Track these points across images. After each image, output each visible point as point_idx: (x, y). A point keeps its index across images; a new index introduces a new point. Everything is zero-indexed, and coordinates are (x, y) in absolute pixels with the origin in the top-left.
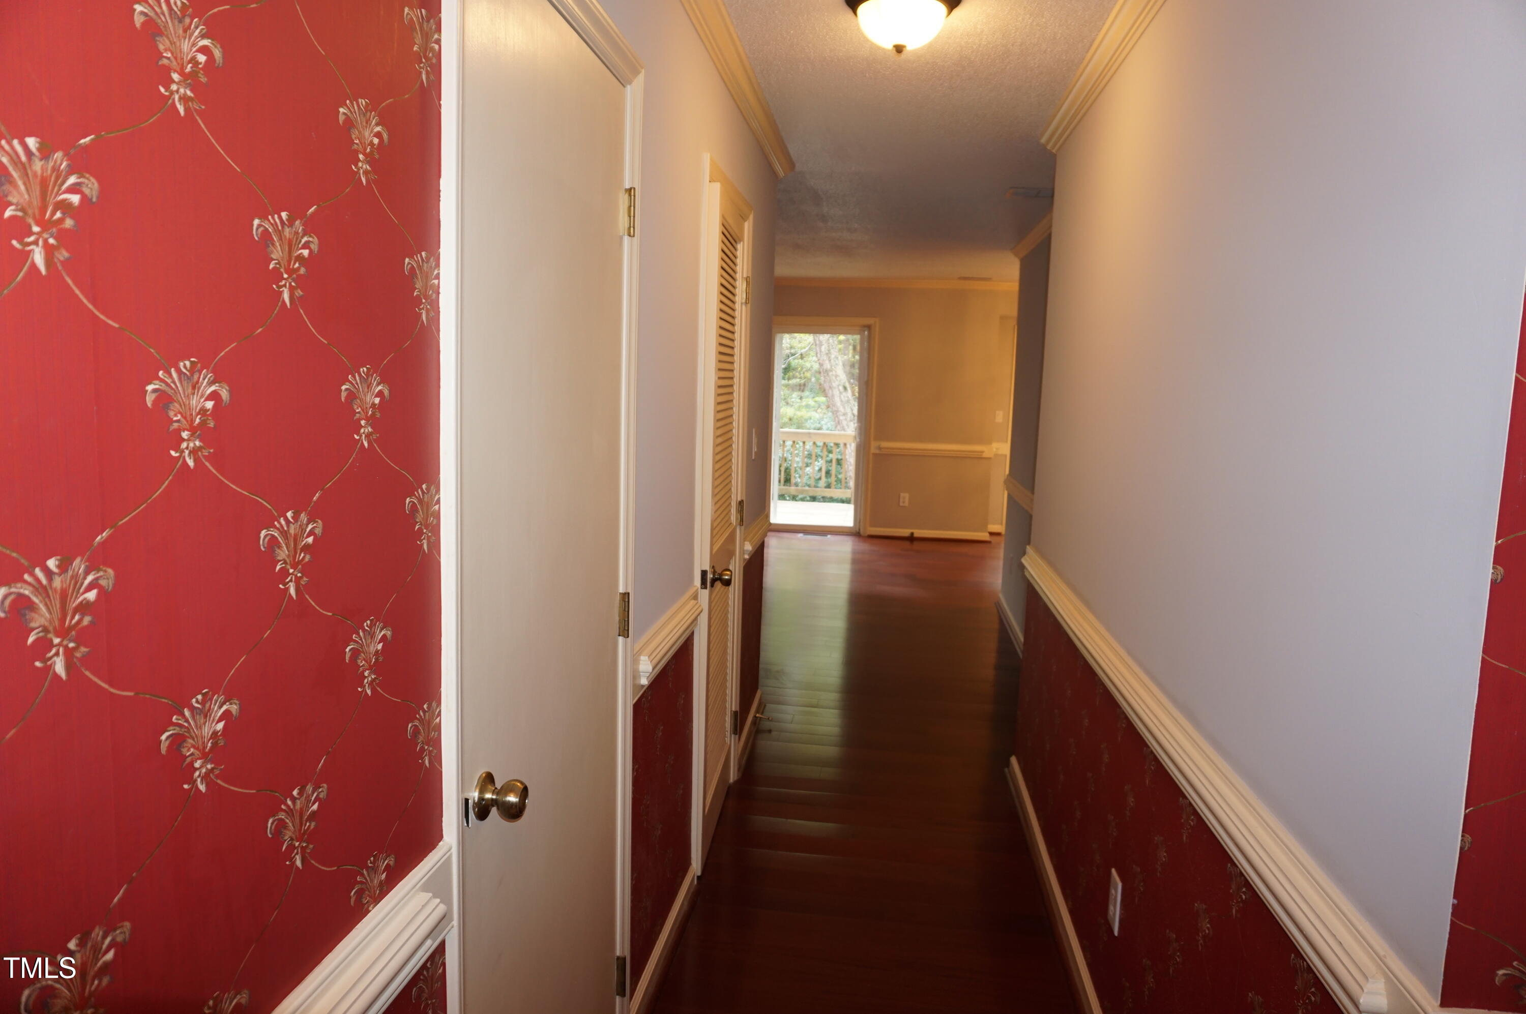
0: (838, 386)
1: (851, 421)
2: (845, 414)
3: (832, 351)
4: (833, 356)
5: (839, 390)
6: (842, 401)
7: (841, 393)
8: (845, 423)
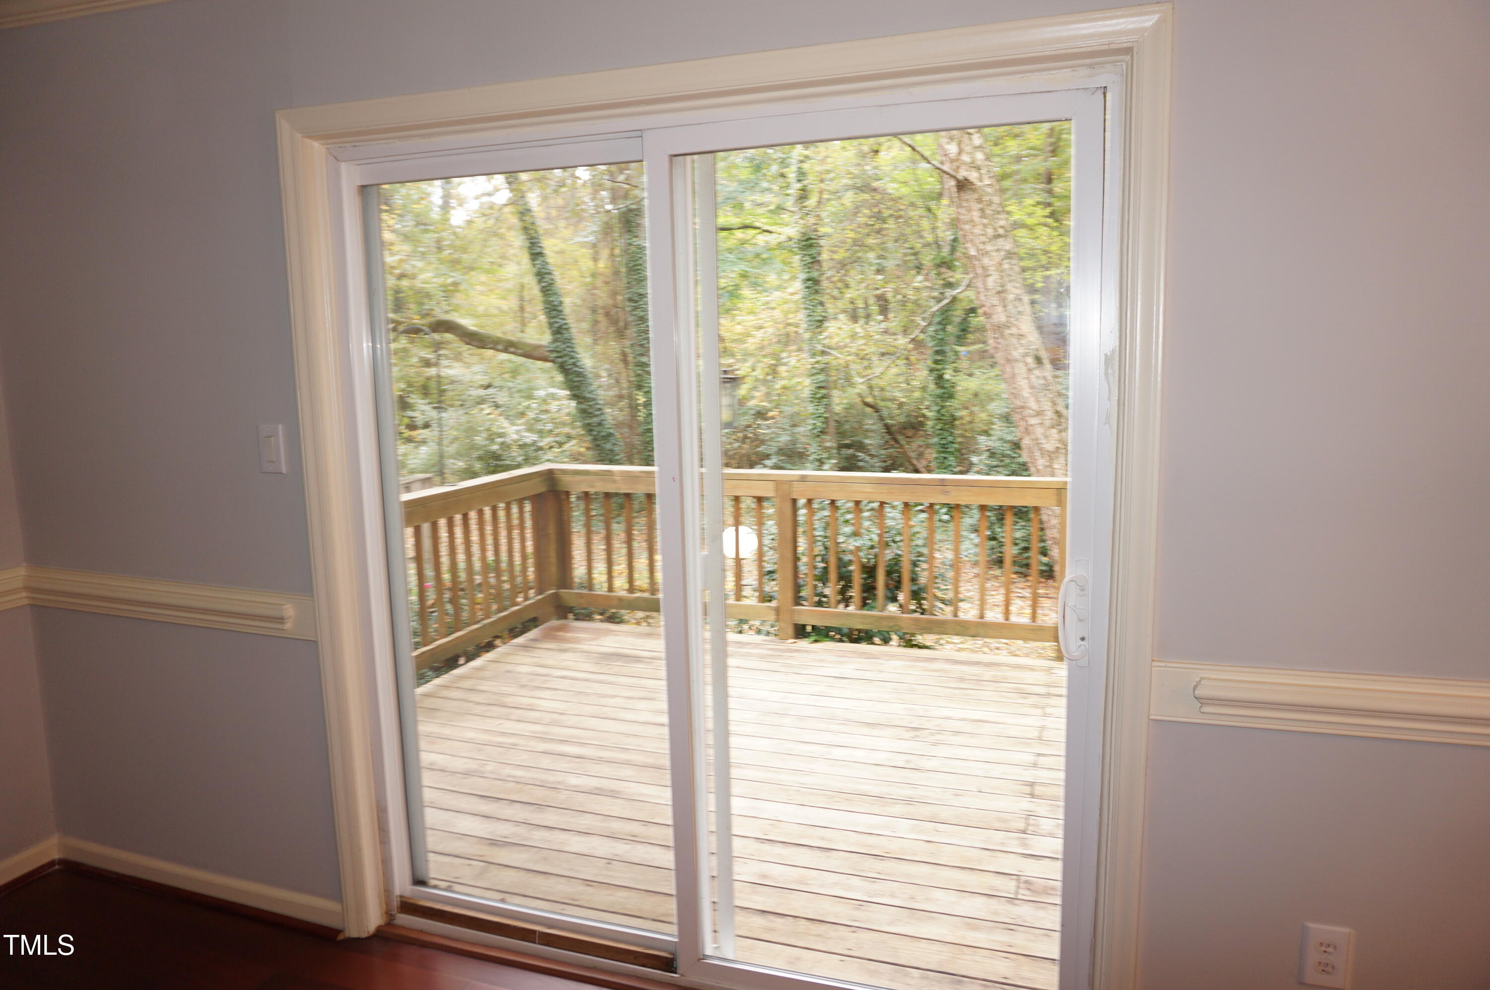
0: (1026, 355)
1: (1053, 427)
2: (1039, 413)
3: (1009, 286)
4: (1011, 297)
5: (1026, 364)
6: (1032, 387)
7: (1030, 370)
8: (1039, 431)
